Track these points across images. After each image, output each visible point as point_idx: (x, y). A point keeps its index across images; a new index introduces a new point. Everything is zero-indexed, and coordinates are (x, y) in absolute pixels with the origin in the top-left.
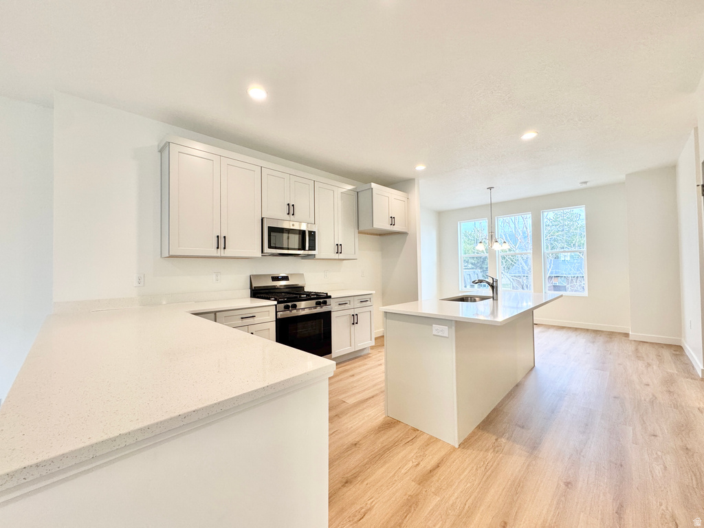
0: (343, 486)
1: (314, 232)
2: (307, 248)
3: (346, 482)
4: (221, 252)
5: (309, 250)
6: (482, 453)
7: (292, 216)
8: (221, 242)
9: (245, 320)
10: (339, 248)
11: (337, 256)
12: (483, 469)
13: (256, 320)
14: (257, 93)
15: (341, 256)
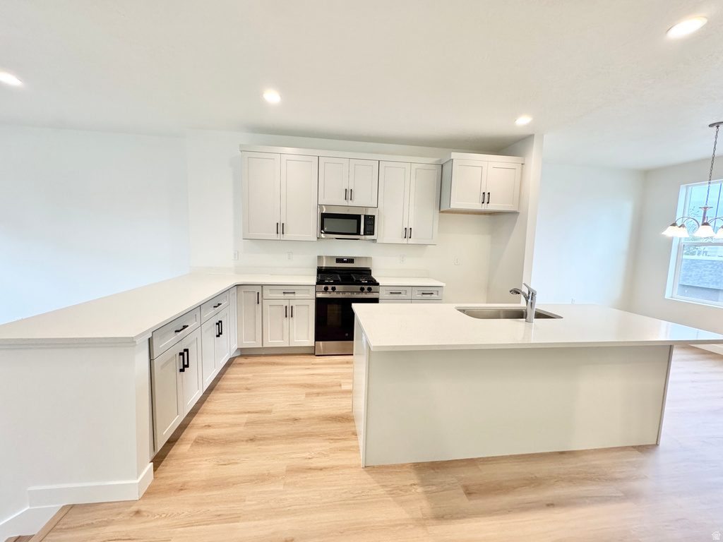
0: (247, 441)
1: (374, 216)
2: (362, 232)
3: (252, 440)
4: (280, 237)
5: (364, 234)
6: (376, 485)
7: (350, 201)
8: (281, 229)
9: (286, 295)
10: (408, 233)
11: (405, 241)
12: (352, 496)
13: (297, 295)
14: (272, 97)
15: (411, 241)
